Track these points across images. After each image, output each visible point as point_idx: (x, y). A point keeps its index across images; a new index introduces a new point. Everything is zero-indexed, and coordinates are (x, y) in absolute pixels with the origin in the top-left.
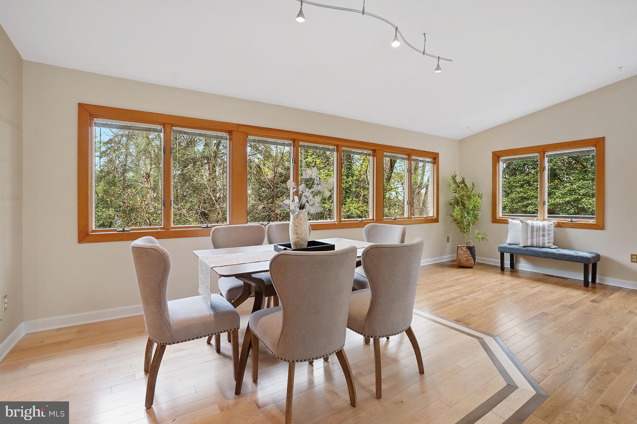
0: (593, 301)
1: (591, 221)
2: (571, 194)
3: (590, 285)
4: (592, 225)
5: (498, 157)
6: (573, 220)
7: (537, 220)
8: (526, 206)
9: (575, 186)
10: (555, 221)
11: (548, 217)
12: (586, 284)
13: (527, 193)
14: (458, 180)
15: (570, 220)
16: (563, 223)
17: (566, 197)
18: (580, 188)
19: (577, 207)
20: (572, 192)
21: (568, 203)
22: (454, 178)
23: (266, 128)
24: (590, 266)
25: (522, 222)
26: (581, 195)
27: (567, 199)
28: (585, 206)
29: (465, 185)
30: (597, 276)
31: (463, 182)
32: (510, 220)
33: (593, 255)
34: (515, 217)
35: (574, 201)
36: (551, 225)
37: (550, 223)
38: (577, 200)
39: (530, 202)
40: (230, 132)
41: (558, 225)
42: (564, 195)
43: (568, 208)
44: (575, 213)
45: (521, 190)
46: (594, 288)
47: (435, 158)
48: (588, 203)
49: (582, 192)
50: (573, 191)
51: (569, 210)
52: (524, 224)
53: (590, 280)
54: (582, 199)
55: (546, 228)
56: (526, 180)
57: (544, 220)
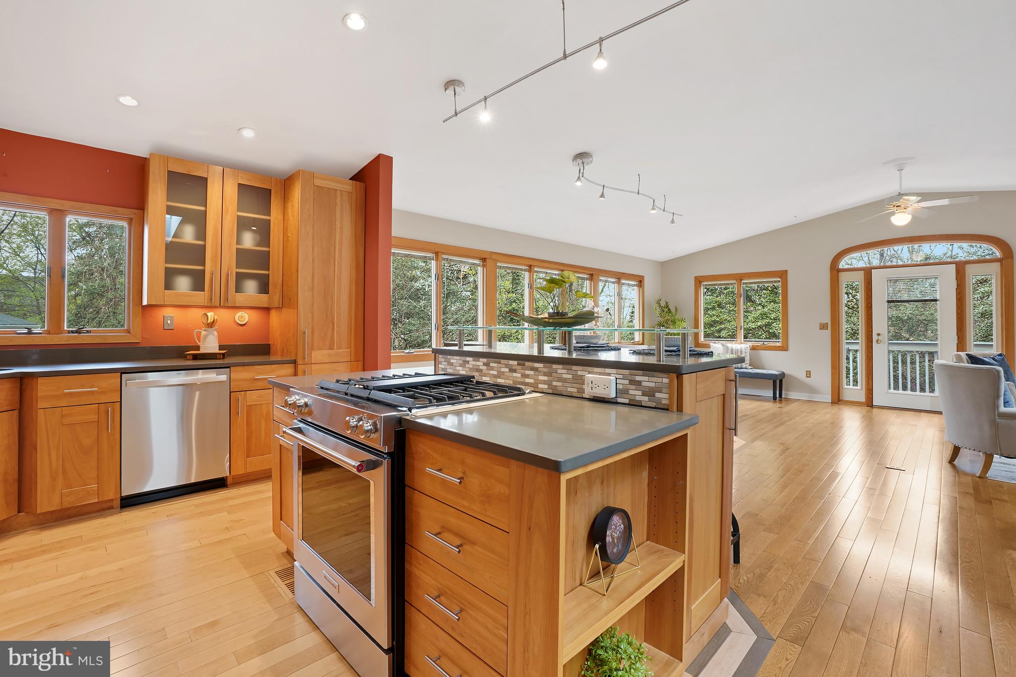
0: (780, 407)
1: (778, 344)
2: (763, 319)
3: (778, 399)
4: (779, 346)
5: (700, 282)
6: (765, 343)
7: (735, 343)
8: (719, 331)
9: (766, 310)
10: (750, 344)
11: (744, 341)
12: (775, 398)
13: (720, 316)
14: (663, 304)
15: (762, 343)
16: (757, 346)
17: (758, 321)
18: (771, 312)
19: (768, 332)
20: (763, 316)
21: (760, 327)
22: (658, 302)
23: (511, 255)
24: (778, 382)
25: (723, 345)
26: (772, 319)
27: (759, 324)
28: (776, 331)
29: (669, 309)
30: (783, 392)
31: (667, 306)
32: (712, 344)
33: (779, 373)
34: (716, 342)
35: (766, 326)
36: (747, 347)
37: (746, 346)
38: (768, 325)
39: (723, 326)
40: (484, 260)
41: (753, 348)
42: (756, 320)
43: (760, 333)
44: (767, 338)
45: (714, 313)
46: (781, 401)
47: (640, 281)
48: (777, 327)
49: (773, 316)
50: (765, 314)
51: (761, 335)
52: (724, 347)
53: (778, 396)
54: (772, 323)
55: (743, 350)
56: (718, 301)
57: (741, 343)
